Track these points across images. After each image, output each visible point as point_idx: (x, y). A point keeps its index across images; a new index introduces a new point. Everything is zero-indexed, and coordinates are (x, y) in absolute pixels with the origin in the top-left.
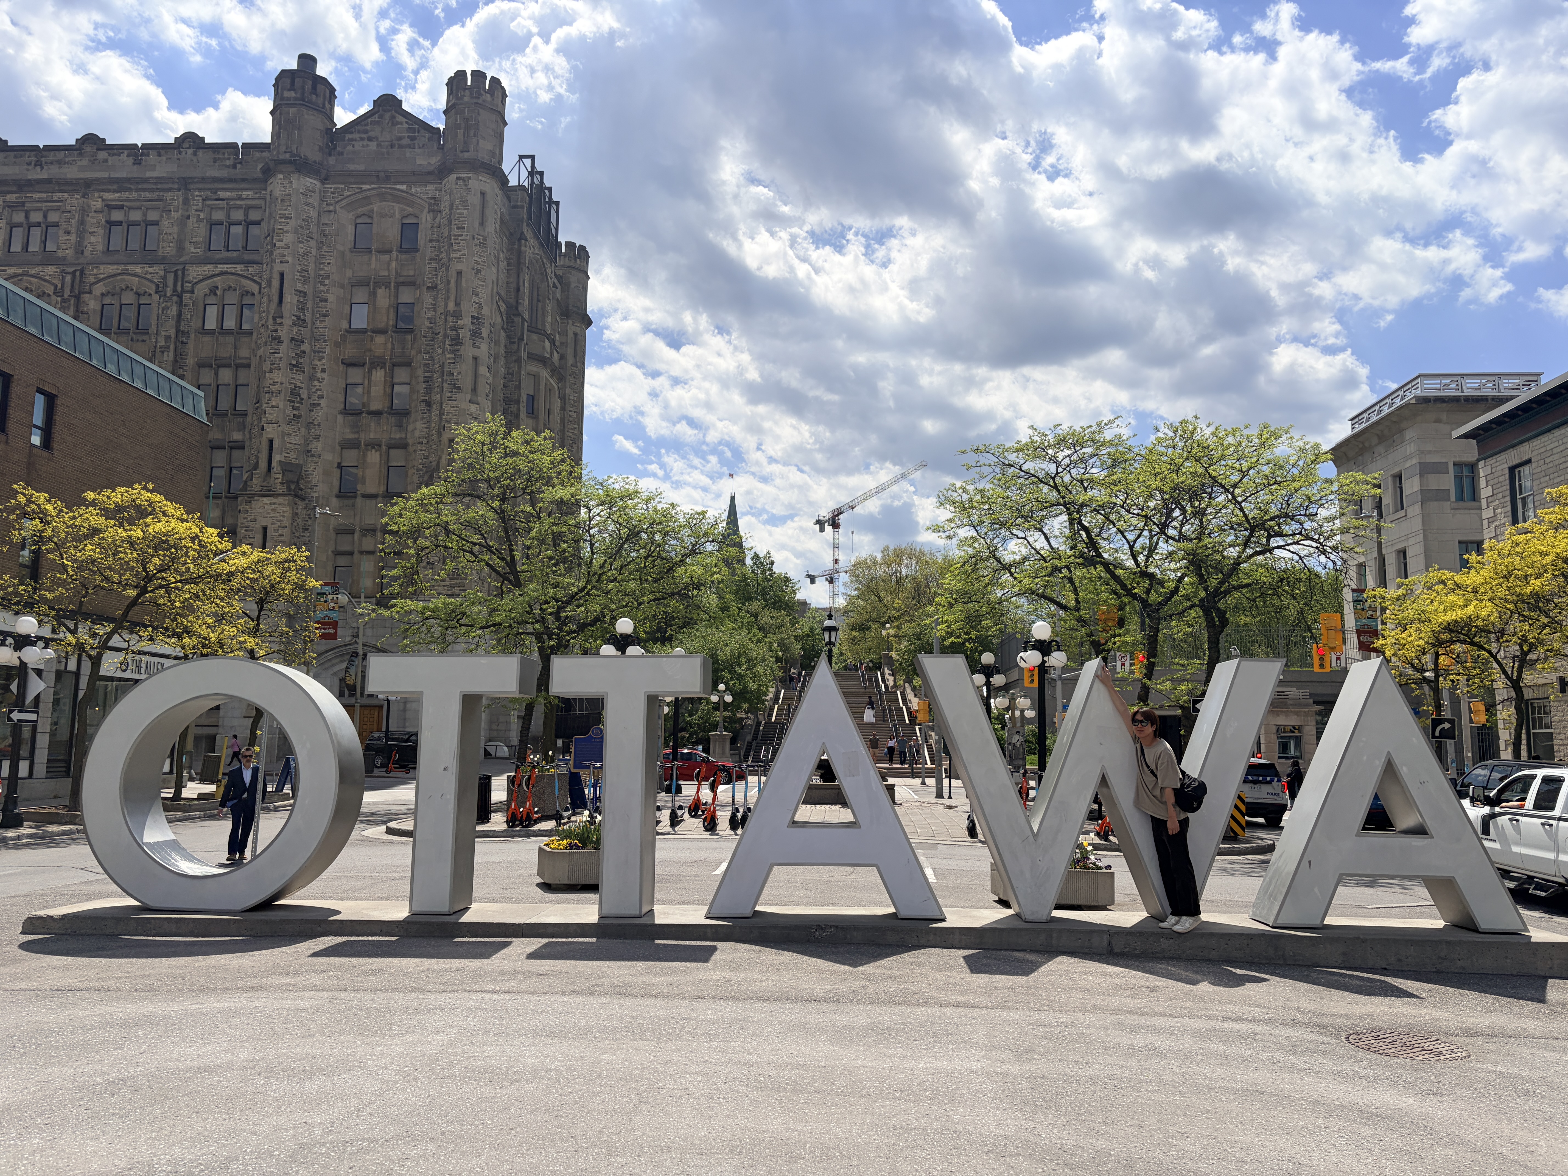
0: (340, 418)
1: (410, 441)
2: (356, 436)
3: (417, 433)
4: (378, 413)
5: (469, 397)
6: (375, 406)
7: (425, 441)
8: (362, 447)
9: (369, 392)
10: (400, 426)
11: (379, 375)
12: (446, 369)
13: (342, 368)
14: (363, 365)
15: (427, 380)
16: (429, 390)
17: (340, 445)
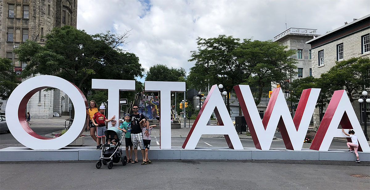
0: (7, 19)
1: (30, 28)
2: (12, 25)
3: (31, 26)
4: (19, 19)
5: (47, 16)
6: (18, 17)
7: (34, 28)
8: (14, 28)
9: (16, 13)
10: (26, 23)
11: (19, 8)
12: (40, 8)
13: (7, 5)
14: (14, 4)
15: (34, 10)
16: (35, 13)
17: (7, 27)
